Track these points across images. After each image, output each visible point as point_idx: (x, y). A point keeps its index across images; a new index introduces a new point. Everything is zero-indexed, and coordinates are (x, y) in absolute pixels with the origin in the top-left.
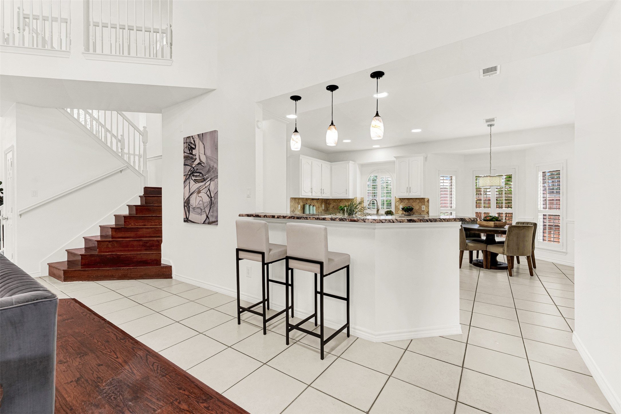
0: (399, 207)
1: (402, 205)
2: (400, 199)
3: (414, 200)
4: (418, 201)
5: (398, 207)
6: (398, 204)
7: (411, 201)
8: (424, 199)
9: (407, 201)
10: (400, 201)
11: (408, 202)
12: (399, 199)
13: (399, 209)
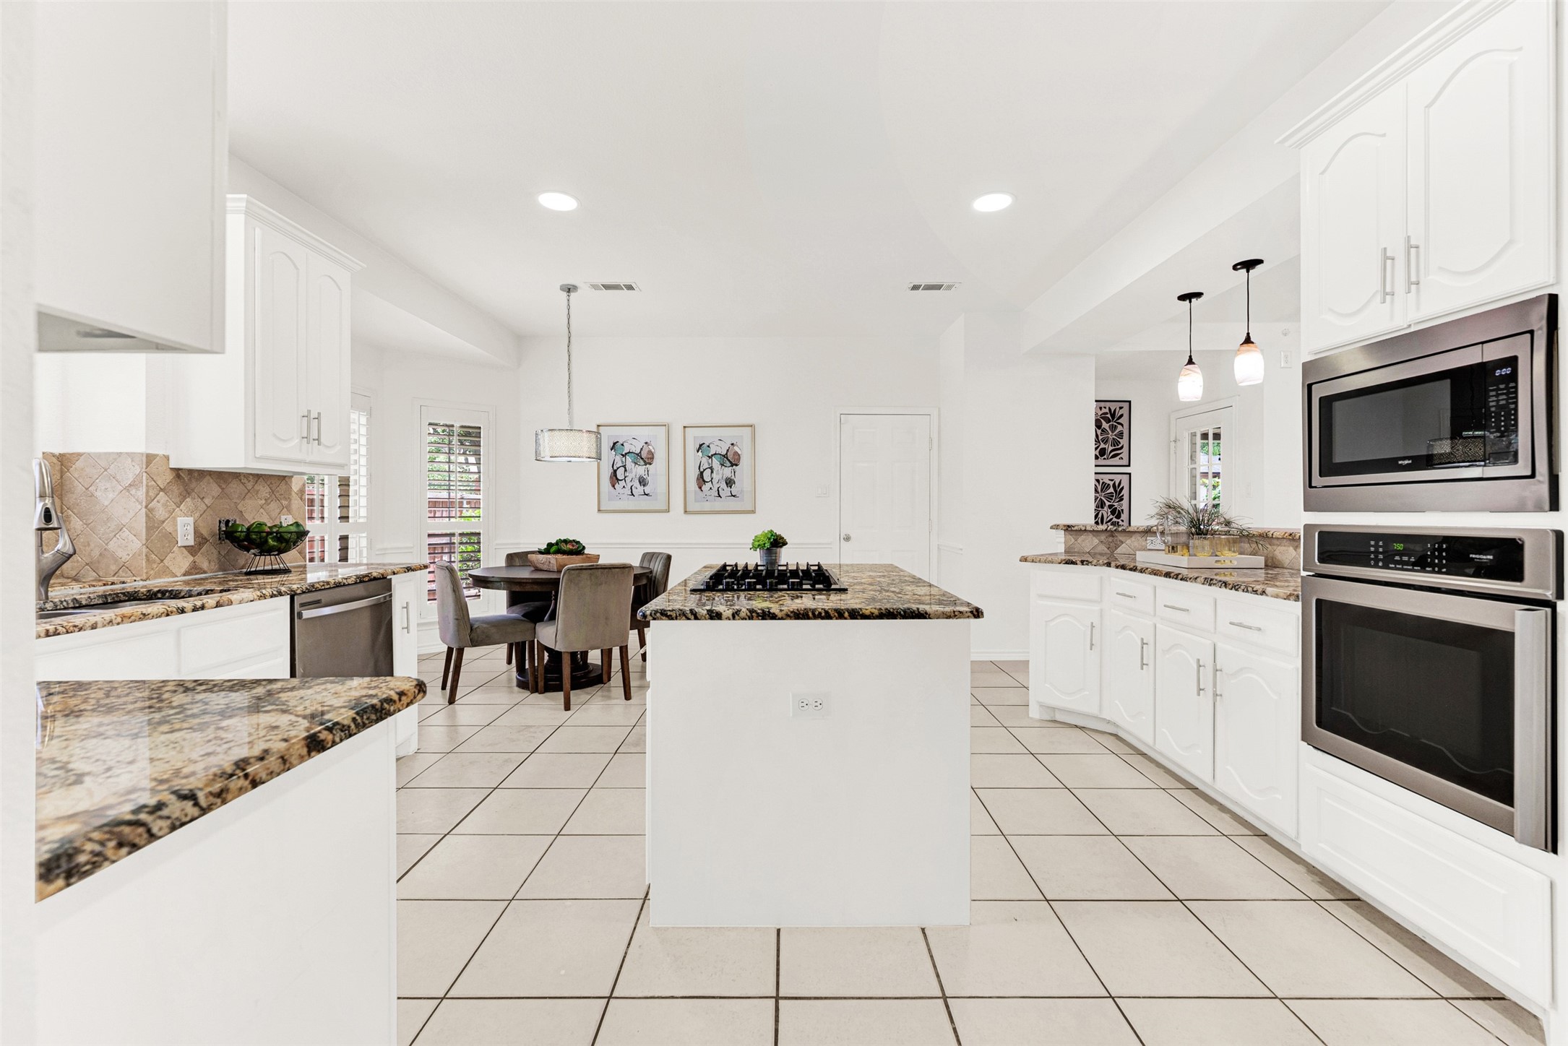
0: (169, 529)
1: (191, 514)
2: (177, 472)
3: (249, 485)
4: (264, 490)
5: (168, 527)
6: (165, 505)
7: (235, 487)
8: (287, 483)
9: (215, 490)
10: (176, 489)
11: (219, 497)
12: (169, 476)
13: (171, 538)
